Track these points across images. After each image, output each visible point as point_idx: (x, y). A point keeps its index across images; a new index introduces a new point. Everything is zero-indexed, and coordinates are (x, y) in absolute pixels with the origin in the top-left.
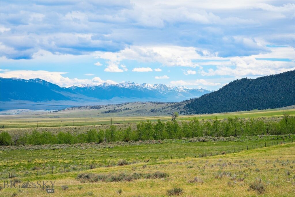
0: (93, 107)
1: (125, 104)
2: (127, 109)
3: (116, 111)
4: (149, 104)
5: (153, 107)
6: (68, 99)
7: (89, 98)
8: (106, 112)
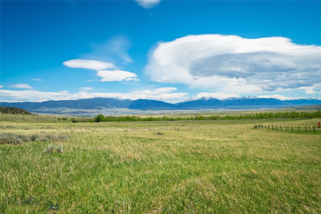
0: (292, 107)
1: (306, 106)
2: (306, 108)
3: (301, 108)
4: (316, 106)
5: (318, 107)
6: (284, 104)
7: (293, 104)
8: (297, 109)
